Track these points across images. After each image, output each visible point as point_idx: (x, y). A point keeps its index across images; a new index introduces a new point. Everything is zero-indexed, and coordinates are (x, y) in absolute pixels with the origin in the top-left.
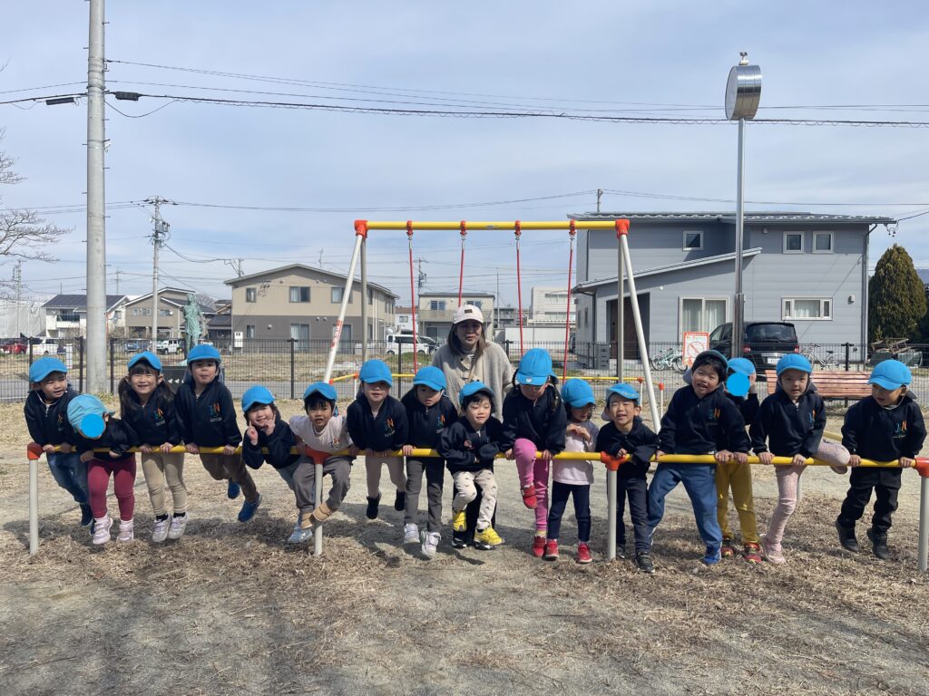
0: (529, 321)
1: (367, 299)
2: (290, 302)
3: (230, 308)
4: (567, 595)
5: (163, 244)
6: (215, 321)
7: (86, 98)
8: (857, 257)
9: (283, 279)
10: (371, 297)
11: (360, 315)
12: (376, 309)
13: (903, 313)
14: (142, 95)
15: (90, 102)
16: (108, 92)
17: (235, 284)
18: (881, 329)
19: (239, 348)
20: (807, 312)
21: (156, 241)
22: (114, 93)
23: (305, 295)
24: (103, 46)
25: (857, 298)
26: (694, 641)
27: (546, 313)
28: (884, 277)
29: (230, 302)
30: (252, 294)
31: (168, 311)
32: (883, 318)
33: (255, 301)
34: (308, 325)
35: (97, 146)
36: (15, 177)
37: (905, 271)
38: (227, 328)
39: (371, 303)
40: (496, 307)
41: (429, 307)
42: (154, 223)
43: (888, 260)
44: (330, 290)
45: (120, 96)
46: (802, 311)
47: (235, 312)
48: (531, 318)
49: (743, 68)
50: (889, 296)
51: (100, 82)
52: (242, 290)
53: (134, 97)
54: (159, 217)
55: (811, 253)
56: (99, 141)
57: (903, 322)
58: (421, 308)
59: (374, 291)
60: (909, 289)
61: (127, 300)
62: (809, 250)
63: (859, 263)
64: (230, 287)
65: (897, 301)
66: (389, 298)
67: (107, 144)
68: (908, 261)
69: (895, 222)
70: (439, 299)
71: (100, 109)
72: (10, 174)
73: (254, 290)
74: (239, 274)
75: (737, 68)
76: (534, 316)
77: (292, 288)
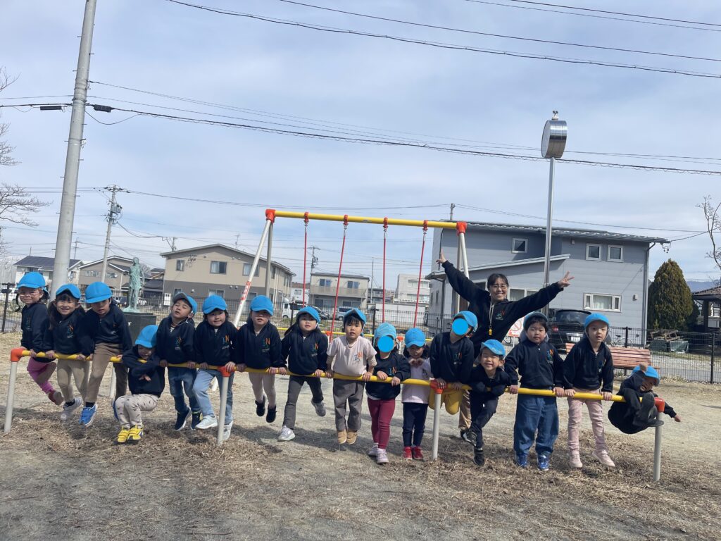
0: (395, 300)
1: (270, 274)
2: (211, 273)
3: (163, 275)
4: (399, 480)
5: (115, 222)
6: (149, 284)
7: (71, 107)
8: (641, 266)
9: (207, 255)
10: (274, 273)
11: (264, 286)
12: (277, 283)
13: (674, 311)
14: (114, 109)
15: (74, 111)
16: (88, 104)
17: (168, 256)
18: (658, 322)
19: (167, 306)
20: (603, 304)
21: (111, 219)
22: (93, 105)
23: (222, 268)
24: (88, 70)
25: (639, 296)
26: (484, 512)
27: (408, 295)
28: (661, 283)
29: (164, 271)
30: (182, 265)
31: (113, 274)
32: (660, 314)
33: (183, 271)
34: (223, 292)
35: (76, 144)
36: (12, 161)
37: (677, 280)
38: (159, 290)
39: (273, 277)
40: (370, 287)
41: (318, 284)
42: (110, 205)
43: (665, 271)
44: (242, 265)
45: (97, 108)
46: (598, 304)
47: (166, 278)
48: (396, 297)
49: (554, 122)
50: (664, 298)
51: (83, 97)
52: (174, 261)
53: (108, 109)
54: (115, 201)
55: (606, 260)
56: (78, 140)
57: (674, 318)
58: (312, 284)
59: (276, 268)
60: (680, 293)
61: (82, 264)
62: (605, 259)
63: (641, 271)
64: (165, 259)
65: (670, 301)
66: (288, 274)
67: (83, 142)
68: (679, 273)
69: (669, 242)
70: (326, 278)
71: (81, 117)
72: (8, 159)
73: (183, 261)
74: (173, 249)
75: (550, 122)
76: (399, 296)
77: (213, 262)
